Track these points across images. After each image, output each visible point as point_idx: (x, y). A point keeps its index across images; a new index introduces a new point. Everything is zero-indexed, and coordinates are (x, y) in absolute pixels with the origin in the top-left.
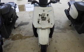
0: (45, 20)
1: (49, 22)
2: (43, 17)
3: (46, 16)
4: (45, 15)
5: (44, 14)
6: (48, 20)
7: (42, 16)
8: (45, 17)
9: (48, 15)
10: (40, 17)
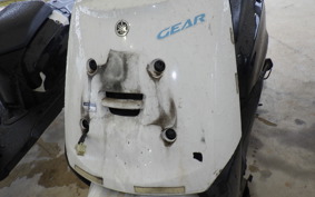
0: (135, 113)
1: (171, 135)
2: (118, 85)
3: (138, 79)
4: (131, 64)
5: (125, 57)
6: (156, 116)
7: (111, 77)
8: (128, 88)
9: (160, 66)
10: (96, 83)
